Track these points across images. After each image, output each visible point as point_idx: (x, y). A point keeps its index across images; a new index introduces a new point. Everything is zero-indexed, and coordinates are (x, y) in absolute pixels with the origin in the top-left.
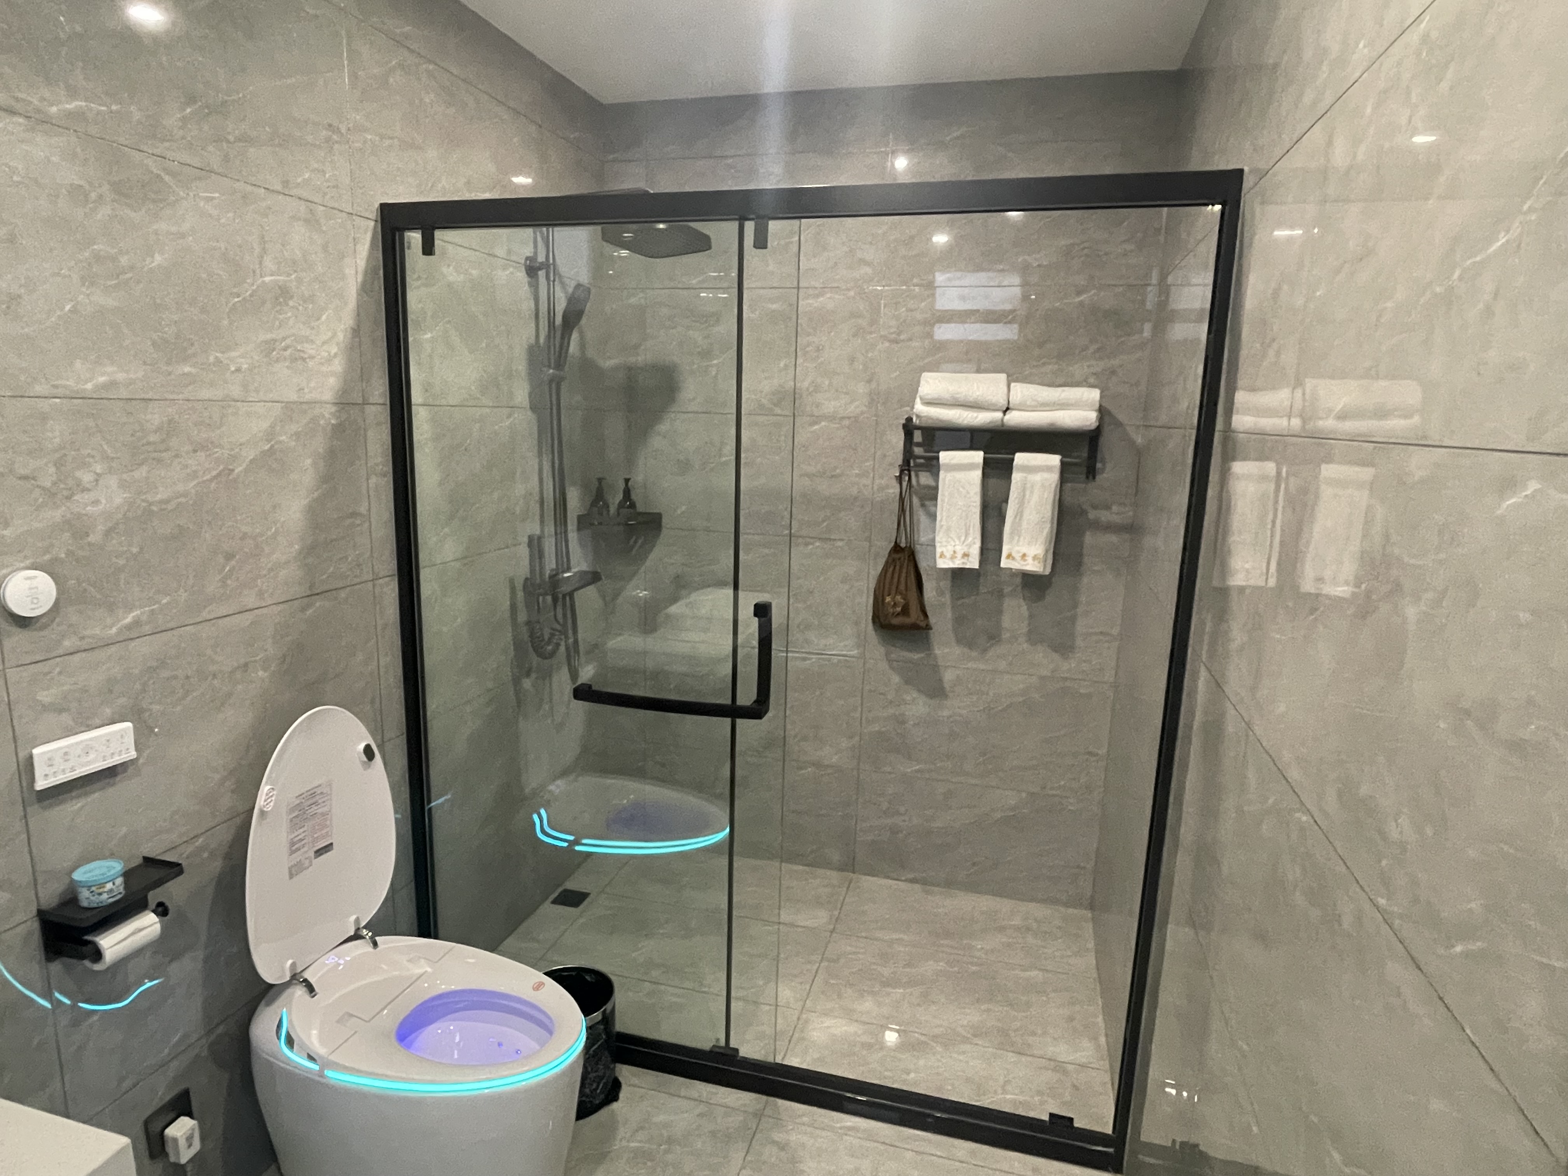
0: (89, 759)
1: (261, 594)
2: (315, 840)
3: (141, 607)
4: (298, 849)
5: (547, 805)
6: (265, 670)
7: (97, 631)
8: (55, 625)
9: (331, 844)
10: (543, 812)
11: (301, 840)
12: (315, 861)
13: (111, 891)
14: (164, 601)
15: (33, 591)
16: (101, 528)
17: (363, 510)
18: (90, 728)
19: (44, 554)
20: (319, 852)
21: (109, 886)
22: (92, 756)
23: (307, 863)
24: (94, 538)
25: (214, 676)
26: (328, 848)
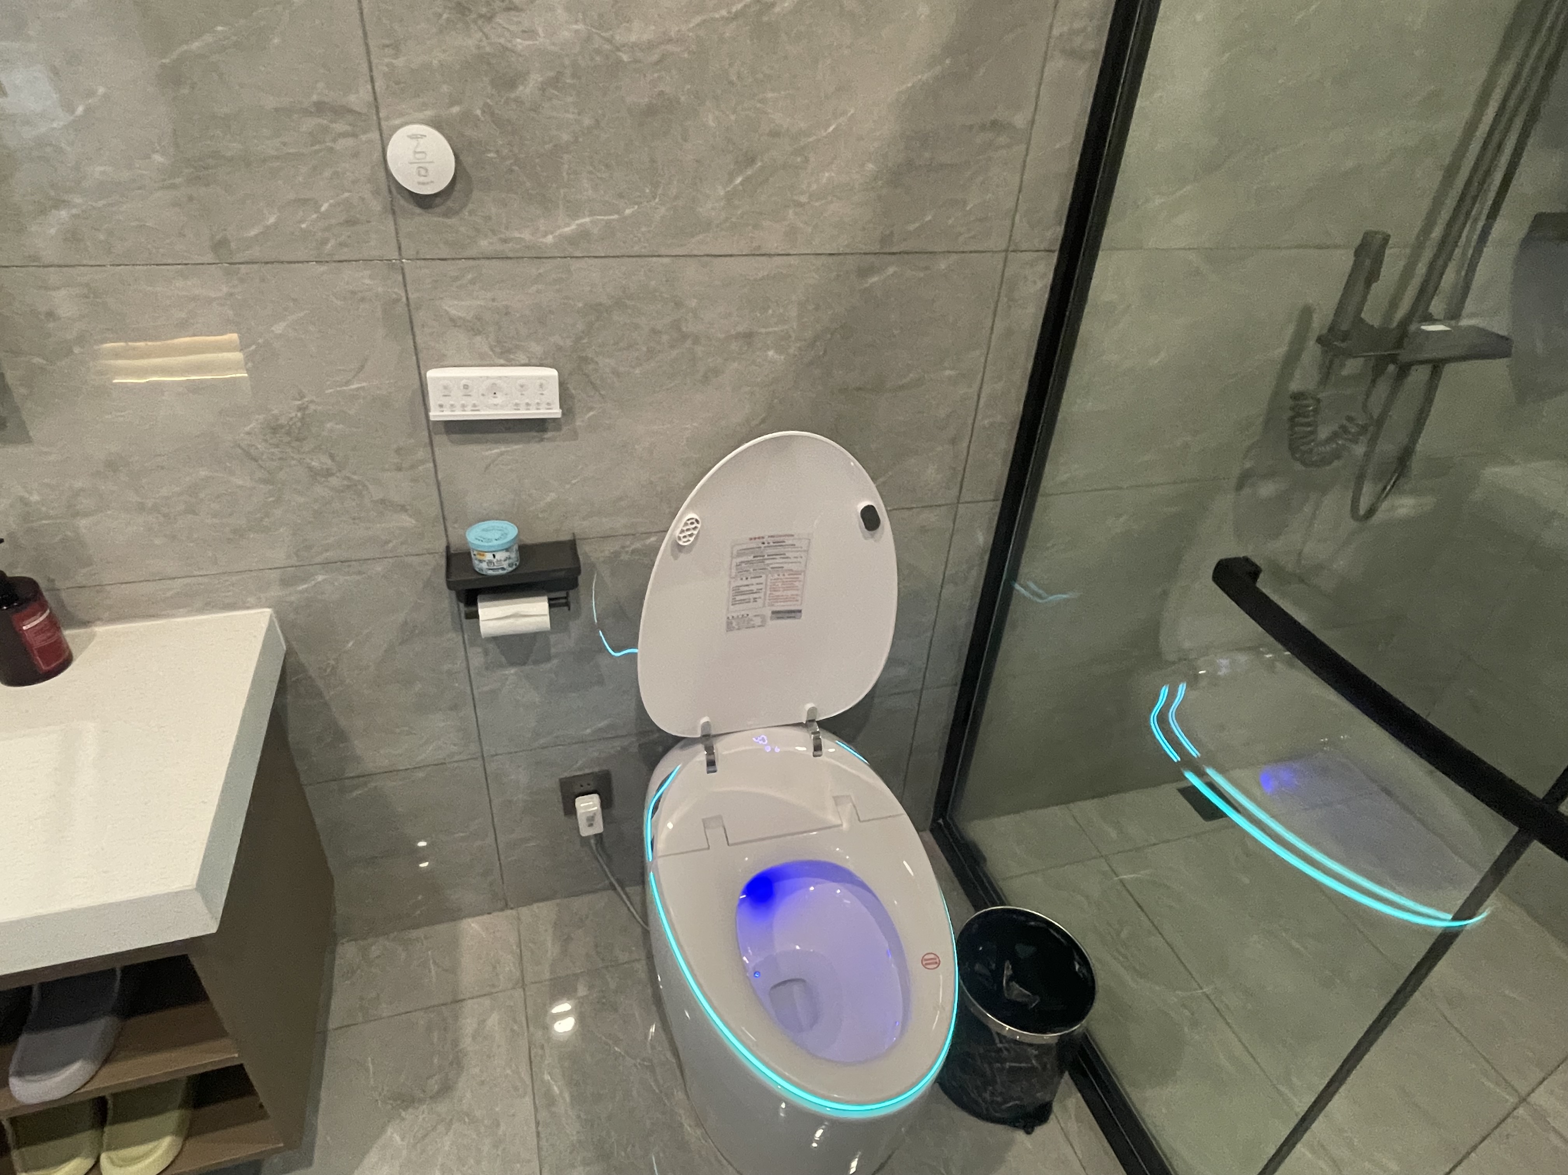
0: (496, 401)
1: (792, 233)
2: (777, 599)
3: (592, 213)
4: (742, 601)
5: (1193, 681)
6: (780, 350)
7: (526, 235)
8: (466, 213)
9: (800, 611)
10: (1182, 689)
11: (752, 592)
12: (771, 623)
13: (490, 562)
14: (628, 212)
15: (418, 156)
16: (535, 79)
17: (1020, 120)
18: (510, 363)
19: (452, 104)
20: (778, 614)
21: (489, 556)
22: (499, 400)
23: (758, 621)
24: (527, 90)
25: (696, 340)
26: (793, 614)
